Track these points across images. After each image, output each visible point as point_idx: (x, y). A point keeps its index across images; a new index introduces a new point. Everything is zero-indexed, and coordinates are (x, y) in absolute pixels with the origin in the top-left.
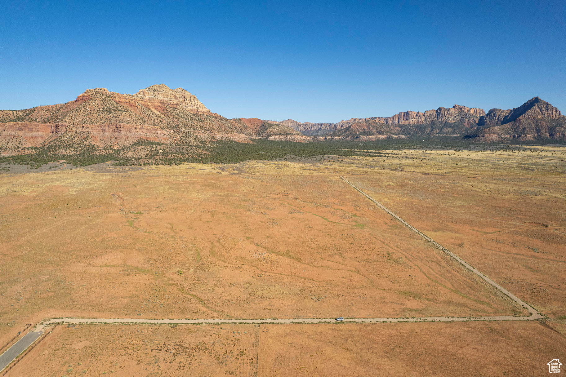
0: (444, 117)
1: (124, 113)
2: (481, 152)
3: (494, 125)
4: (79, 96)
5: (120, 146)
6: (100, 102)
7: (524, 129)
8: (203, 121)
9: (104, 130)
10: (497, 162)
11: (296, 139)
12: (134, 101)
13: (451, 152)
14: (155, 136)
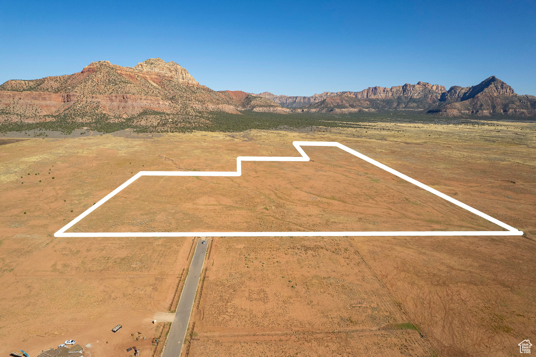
0: (410, 93)
1: (129, 85)
2: (445, 125)
3: (454, 102)
4: (84, 68)
5: (128, 115)
6: (105, 73)
7: (481, 105)
8: (196, 93)
9: (112, 100)
10: (462, 134)
11: (278, 111)
12: (133, 73)
13: (420, 125)
14: (157, 106)
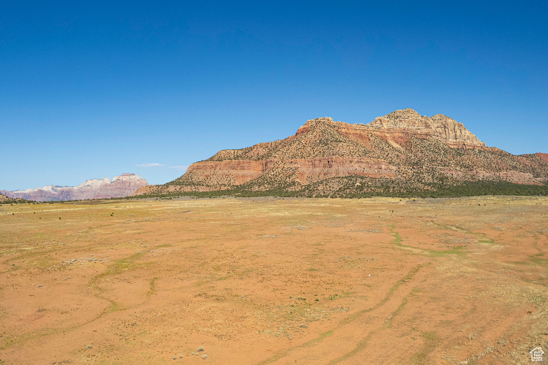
4: (300, 129)
6: (319, 133)
9: (314, 166)
12: (366, 131)
14: (376, 171)
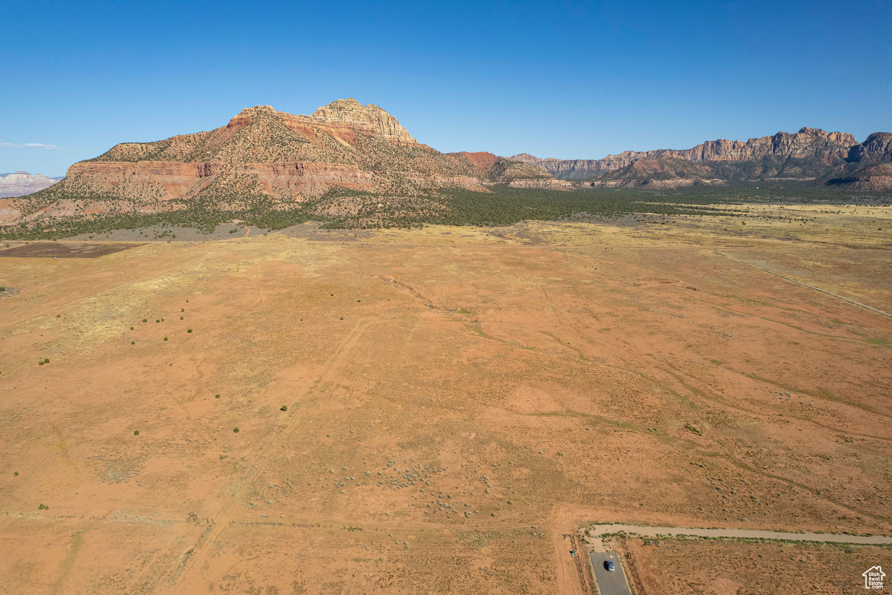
0: (786, 149)
1: (305, 145)
4: (233, 118)
5: (304, 197)
6: (265, 127)
8: (415, 157)
9: (277, 172)
11: (553, 186)
12: (310, 125)
14: (353, 181)
